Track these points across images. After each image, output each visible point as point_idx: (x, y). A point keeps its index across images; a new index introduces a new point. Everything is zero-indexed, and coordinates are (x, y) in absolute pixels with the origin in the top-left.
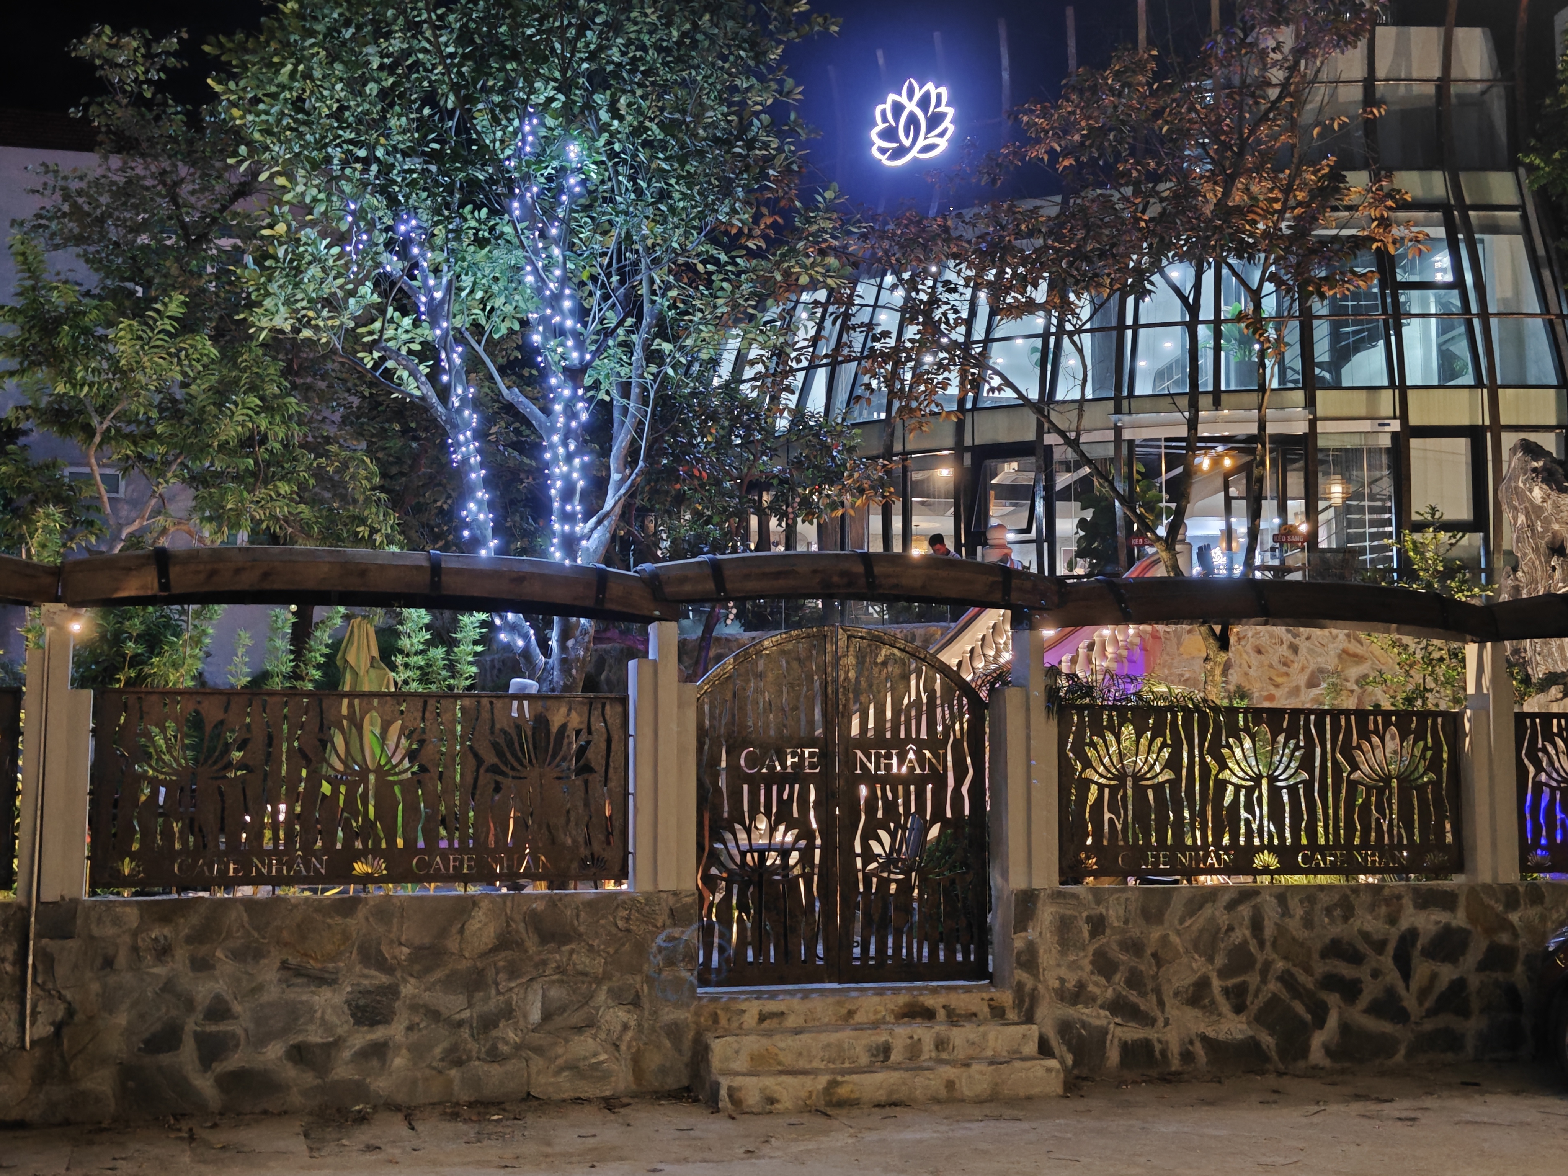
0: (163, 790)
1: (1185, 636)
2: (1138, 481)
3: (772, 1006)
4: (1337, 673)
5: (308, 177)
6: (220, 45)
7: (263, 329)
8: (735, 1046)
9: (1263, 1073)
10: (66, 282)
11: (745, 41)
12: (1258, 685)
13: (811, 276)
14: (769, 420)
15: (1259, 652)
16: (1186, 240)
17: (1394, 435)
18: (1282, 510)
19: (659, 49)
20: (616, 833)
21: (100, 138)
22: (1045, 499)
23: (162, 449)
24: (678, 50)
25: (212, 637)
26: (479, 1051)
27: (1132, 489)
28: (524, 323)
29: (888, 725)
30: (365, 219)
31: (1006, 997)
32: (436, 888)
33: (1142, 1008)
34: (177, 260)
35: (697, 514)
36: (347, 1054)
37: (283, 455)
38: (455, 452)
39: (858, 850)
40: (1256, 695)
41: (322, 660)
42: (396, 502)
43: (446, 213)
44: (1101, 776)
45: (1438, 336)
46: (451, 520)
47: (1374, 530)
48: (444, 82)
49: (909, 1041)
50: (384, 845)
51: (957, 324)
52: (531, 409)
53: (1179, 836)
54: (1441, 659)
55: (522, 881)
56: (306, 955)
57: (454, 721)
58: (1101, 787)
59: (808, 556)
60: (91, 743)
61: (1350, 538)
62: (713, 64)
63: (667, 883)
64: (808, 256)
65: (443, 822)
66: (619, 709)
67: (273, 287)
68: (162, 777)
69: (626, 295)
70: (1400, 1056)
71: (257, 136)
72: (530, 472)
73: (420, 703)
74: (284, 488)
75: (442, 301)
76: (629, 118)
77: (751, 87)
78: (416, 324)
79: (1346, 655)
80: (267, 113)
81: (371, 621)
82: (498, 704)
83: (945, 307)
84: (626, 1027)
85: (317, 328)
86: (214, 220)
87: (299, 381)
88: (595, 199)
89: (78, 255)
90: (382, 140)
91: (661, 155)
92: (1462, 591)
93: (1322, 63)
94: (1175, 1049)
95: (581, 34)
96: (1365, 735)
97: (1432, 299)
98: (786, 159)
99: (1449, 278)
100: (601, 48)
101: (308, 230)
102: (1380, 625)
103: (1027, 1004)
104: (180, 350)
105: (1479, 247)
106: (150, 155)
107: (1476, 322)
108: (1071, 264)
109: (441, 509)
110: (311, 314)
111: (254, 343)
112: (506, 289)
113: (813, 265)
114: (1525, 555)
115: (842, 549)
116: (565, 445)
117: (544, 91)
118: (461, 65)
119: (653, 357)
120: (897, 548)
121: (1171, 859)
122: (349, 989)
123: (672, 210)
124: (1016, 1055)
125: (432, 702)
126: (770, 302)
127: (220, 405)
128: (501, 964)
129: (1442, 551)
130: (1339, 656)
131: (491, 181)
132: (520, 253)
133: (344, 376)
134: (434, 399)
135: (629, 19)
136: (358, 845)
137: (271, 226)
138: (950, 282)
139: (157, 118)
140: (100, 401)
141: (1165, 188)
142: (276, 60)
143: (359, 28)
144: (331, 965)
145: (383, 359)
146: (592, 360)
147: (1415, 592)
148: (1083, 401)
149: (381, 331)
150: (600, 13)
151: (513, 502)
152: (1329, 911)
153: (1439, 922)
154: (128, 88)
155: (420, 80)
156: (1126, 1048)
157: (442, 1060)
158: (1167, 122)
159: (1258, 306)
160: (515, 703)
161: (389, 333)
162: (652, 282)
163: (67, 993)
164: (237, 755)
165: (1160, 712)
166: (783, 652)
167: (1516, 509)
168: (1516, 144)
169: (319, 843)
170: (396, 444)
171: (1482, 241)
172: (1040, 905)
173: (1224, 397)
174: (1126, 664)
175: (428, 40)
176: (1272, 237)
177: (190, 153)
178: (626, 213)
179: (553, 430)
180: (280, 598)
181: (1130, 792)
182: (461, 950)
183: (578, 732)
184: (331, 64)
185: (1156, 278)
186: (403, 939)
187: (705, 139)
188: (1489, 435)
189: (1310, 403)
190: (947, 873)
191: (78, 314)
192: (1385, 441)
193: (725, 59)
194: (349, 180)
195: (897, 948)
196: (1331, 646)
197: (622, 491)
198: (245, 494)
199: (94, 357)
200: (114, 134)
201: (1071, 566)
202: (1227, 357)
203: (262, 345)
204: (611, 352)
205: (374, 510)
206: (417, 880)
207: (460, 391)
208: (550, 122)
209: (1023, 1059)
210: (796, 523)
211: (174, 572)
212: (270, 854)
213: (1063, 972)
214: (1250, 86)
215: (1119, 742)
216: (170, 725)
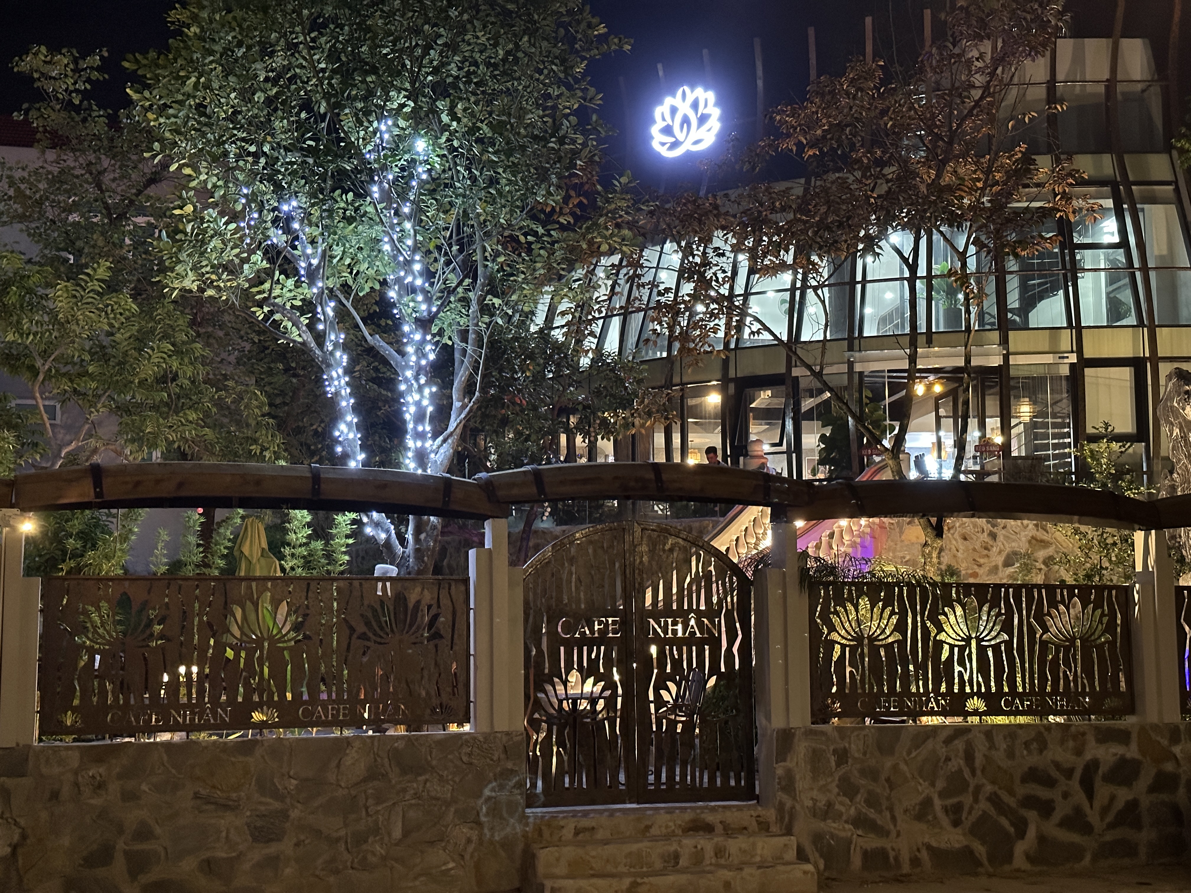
0: (98, 657)
1: (906, 526)
2: (867, 404)
3: (585, 823)
4: (1028, 555)
5: (209, 168)
6: (137, 61)
7: (175, 289)
8: (557, 854)
9: (976, 874)
10: (12, 252)
11: (557, 58)
12: (964, 565)
13: (609, 244)
14: (575, 359)
15: (965, 539)
16: (908, 213)
17: (1072, 365)
18: (982, 426)
19: (488, 65)
20: (461, 686)
21: (38, 136)
22: (793, 419)
23: (94, 385)
24: (504, 65)
25: (137, 535)
26: (352, 862)
27: (862, 411)
28: (384, 283)
29: (675, 597)
30: (255, 201)
31: (770, 814)
32: (317, 732)
33: (879, 822)
34: (102, 234)
35: (518, 433)
36: (247, 866)
37: (190, 389)
38: (329, 385)
39: (651, 698)
40: (963, 572)
41: (226, 552)
42: (281, 426)
43: (321, 196)
44: (843, 637)
45: (1106, 286)
46: (324, 439)
47: (1056, 441)
48: (318, 92)
49: (694, 850)
50: (276, 698)
51: (724, 282)
52: (388, 351)
53: (906, 685)
54: (1115, 544)
55: (385, 726)
56: (214, 787)
57: (332, 599)
58: (843, 646)
59: (606, 466)
60: (40, 619)
61: (1037, 448)
62: (531, 77)
63: (502, 725)
64: (607, 229)
65: (323, 680)
66: (462, 588)
67: (183, 256)
68: (97, 646)
69: (463, 261)
70: (1087, 860)
71: (168, 135)
72: (386, 401)
73: (304, 585)
74: (192, 416)
75: (318, 267)
76: (465, 120)
77: (561, 94)
78: (298, 284)
79: (1034, 541)
80: (176, 117)
81: (262, 520)
82: (366, 585)
83: (715, 268)
84: (469, 841)
85: (218, 289)
86: (132, 202)
87: (202, 330)
88: (439, 185)
89: (22, 230)
90: (269, 138)
91: (490, 150)
92: (1131, 489)
93: (1016, 69)
94: (905, 856)
95: (426, 53)
96: (1053, 604)
97: (1102, 257)
98: (590, 152)
99: (1116, 239)
100: (443, 64)
101: (210, 210)
102: (1064, 517)
103: (787, 820)
104: (107, 306)
105: (1141, 215)
106: (80, 150)
107: (1138, 274)
108: (816, 233)
109: (316, 432)
110: (214, 277)
111: (167, 300)
112: (369, 256)
113: (612, 235)
114: (1179, 460)
115: (633, 460)
116: (417, 379)
117: (398, 99)
118: (330, 78)
119: (486, 309)
120: (677, 459)
121: (901, 704)
122: (248, 813)
123: (500, 192)
124: (778, 860)
125: (313, 585)
126: (577, 265)
127: (140, 350)
128: (370, 791)
129: (1114, 457)
130: (1030, 542)
131: (356, 171)
132: (379, 228)
133: (239, 326)
134: (313, 345)
135: (463, 40)
136: (256, 698)
137: (181, 208)
138: (719, 248)
139: (84, 120)
140: (43, 347)
141: (890, 171)
142: (182, 74)
143: (249, 48)
144: (234, 795)
145: (271, 313)
146: (438, 312)
147: (1093, 491)
148: (825, 340)
149: (270, 291)
150: (441, 36)
151: (373, 425)
152: (1027, 745)
153: (1116, 754)
154: (61, 96)
155: (298, 90)
156: (866, 855)
157: (323, 870)
158: (891, 119)
159: (964, 265)
160: (380, 585)
161: (276, 292)
162: (484, 250)
163: (22, 822)
164: (158, 628)
165: (889, 587)
166: (591, 542)
167: (1172, 424)
168: (1169, 133)
169: (224, 698)
170: (280, 379)
171: (1143, 210)
172: (796, 740)
173: (934, 336)
174: (859, 548)
175: (305, 58)
176: (976, 208)
177: (111, 148)
178: (464, 196)
179: (407, 367)
180: (191, 503)
181: (866, 650)
182: (338, 780)
183: (429, 607)
184: (226, 76)
185: (883, 243)
186: (292, 773)
187: (525, 137)
188: (1148, 365)
189: (1004, 341)
190: (722, 716)
191: (22, 277)
192: (1065, 371)
193: (540, 72)
194: (242, 170)
195: (683, 775)
196: (1023, 534)
197: (463, 416)
198: (161, 420)
199: (37, 312)
200: (49, 132)
201: (814, 472)
202: (937, 305)
203: (174, 302)
204: (453, 306)
205: (264, 432)
206: (303, 725)
207: (333, 337)
208: (402, 123)
209: (784, 864)
210: (597, 440)
211: (107, 482)
212: (185, 707)
213: (815, 794)
214: (958, 88)
215: (857, 611)
216: (104, 604)
